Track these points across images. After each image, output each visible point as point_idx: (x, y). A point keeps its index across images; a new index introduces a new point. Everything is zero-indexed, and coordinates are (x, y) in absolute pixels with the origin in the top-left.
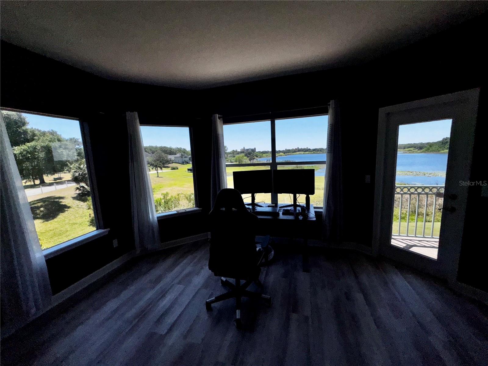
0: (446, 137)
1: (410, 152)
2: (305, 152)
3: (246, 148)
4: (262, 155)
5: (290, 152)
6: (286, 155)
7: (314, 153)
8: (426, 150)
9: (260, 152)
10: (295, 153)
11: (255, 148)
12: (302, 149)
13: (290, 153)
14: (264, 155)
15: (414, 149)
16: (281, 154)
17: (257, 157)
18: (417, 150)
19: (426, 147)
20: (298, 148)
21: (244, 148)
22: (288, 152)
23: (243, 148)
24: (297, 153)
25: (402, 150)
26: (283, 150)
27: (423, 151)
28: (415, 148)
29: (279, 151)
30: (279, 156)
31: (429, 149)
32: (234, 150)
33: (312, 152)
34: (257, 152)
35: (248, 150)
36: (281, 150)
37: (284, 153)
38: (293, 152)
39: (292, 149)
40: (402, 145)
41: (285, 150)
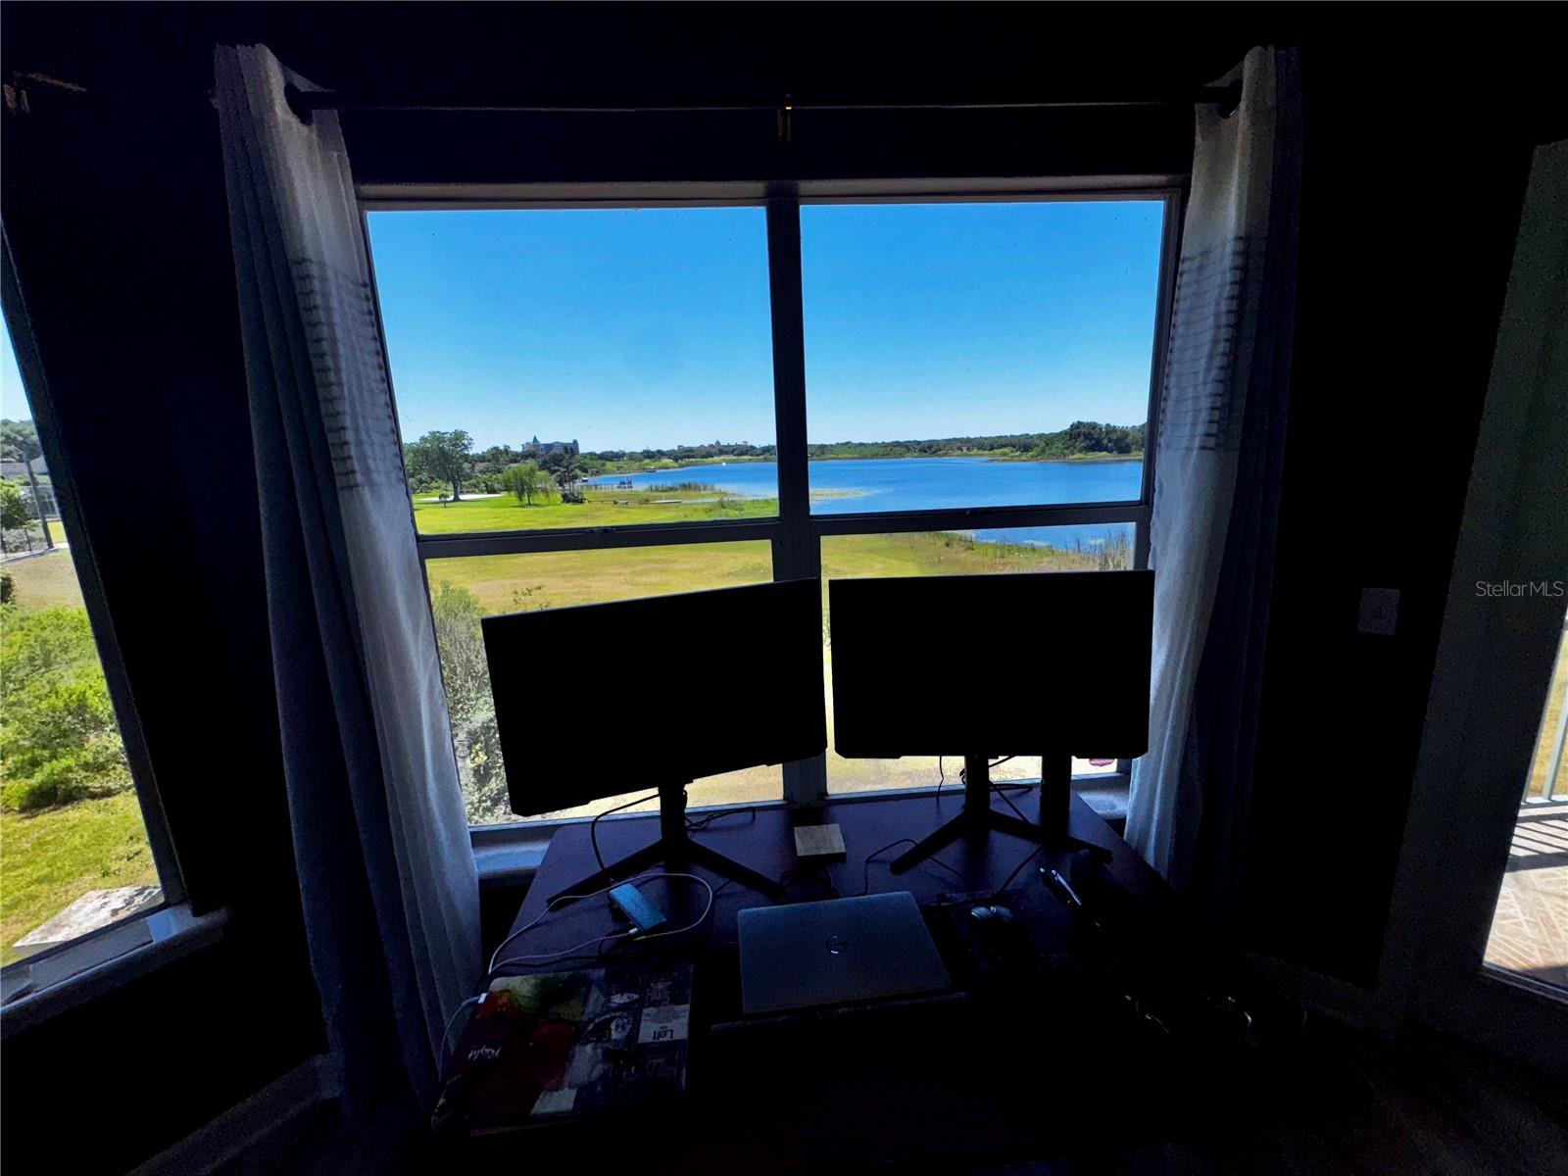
0: (1078, 422)
1: (1006, 458)
2: (739, 455)
3: (543, 440)
4: (604, 465)
5: (693, 457)
6: (682, 466)
7: (765, 460)
8: (1039, 455)
9: (595, 454)
10: (710, 459)
11: (575, 442)
12: (729, 446)
13: (693, 460)
14: (609, 465)
15: (1013, 451)
16: (666, 461)
17: (586, 471)
18: (1018, 453)
19: (1038, 446)
20: (718, 443)
21: (535, 440)
22: (689, 457)
23: (531, 441)
24: (716, 459)
25: (987, 452)
26: (670, 449)
27: (1032, 457)
28: (1014, 447)
29: (659, 452)
30: (660, 468)
31: (1043, 451)
32: (496, 448)
33: (762, 457)
34: (584, 456)
35: (549, 447)
36: (665, 448)
37: (676, 460)
38: (704, 457)
39: (698, 445)
40: (986, 439)
41: (676, 449)
